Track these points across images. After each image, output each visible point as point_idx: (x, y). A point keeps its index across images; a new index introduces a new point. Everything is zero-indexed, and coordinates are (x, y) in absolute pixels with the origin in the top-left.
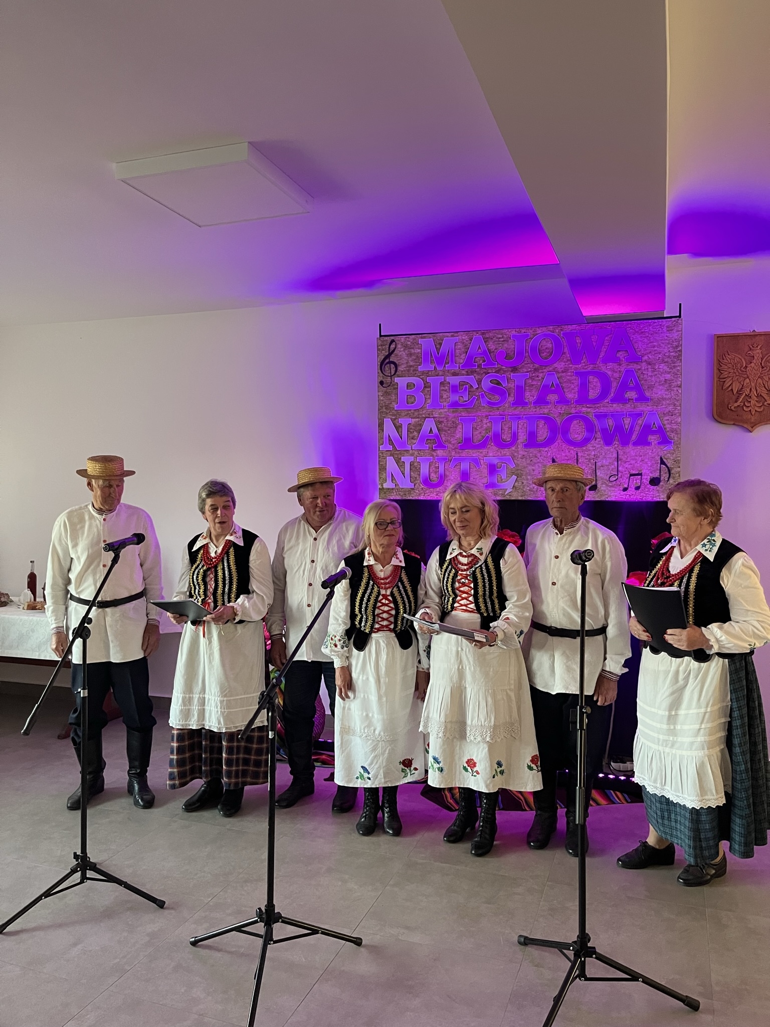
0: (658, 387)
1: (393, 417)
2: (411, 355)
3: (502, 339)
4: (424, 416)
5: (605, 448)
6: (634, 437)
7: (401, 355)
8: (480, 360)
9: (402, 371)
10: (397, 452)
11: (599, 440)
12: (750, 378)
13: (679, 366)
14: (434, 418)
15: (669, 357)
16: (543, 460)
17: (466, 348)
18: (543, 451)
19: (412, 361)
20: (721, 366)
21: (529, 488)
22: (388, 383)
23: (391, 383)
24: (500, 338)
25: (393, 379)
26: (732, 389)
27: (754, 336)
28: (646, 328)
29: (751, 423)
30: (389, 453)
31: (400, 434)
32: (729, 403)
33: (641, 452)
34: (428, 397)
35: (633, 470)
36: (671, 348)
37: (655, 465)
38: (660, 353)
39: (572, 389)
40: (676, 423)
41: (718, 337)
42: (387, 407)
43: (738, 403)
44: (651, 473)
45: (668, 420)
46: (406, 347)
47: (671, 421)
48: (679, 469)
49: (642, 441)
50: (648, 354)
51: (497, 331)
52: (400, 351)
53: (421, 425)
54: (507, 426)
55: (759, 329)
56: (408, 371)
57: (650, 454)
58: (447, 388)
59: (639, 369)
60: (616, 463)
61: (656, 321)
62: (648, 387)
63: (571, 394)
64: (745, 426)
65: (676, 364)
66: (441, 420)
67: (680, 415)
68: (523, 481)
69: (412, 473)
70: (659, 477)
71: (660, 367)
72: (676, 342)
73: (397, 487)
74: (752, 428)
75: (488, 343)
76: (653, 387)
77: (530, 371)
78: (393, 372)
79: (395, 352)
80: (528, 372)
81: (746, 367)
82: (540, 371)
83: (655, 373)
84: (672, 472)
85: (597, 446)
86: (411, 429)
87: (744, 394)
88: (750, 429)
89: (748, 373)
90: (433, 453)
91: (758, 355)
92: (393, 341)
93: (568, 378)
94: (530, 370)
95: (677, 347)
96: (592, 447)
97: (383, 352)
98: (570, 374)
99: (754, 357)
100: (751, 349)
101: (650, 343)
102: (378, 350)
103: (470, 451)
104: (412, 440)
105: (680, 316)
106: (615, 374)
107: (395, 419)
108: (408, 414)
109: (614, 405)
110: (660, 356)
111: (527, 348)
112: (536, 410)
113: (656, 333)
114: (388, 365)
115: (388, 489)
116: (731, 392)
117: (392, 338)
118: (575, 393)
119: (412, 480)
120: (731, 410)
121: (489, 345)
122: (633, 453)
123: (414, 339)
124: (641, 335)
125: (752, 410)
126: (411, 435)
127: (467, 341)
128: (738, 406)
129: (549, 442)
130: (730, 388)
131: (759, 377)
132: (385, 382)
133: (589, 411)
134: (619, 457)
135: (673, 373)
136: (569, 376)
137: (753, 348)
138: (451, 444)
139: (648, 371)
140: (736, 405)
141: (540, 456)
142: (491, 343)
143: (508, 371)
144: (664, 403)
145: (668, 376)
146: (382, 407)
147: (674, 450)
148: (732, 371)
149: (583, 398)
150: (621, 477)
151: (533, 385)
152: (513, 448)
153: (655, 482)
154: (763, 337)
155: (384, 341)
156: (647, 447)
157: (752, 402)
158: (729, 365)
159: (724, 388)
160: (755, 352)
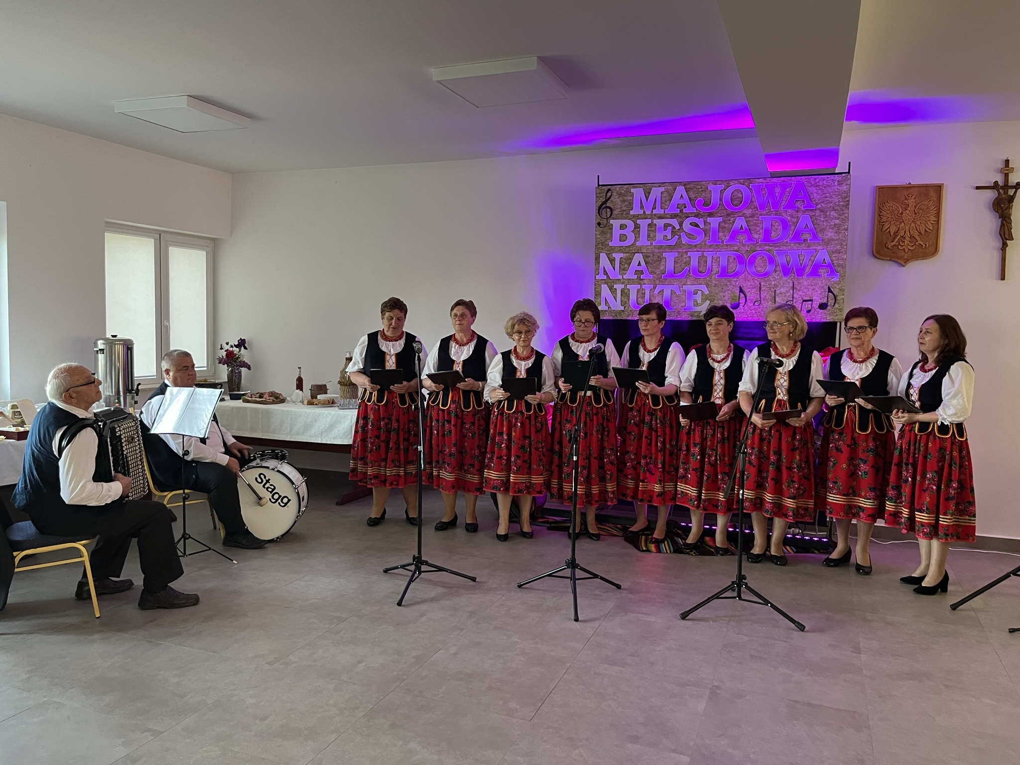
0: (829, 230)
1: (608, 252)
3: (701, 190)
4: (634, 251)
5: (783, 279)
6: (808, 270)
7: (616, 201)
8: (682, 207)
9: (616, 215)
10: (610, 281)
11: (779, 272)
12: (905, 222)
13: (847, 213)
14: (642, 253)
15: (838, 205)
16: (732, 288)
18: (733, 281)
19: (625, 206)
20: (881, 212)
22: (604, 224)
23: (607, 224)
24: (699, 188)
25: (608, 221)
26: (890, 231)
27: (909, 187)
28: (820, 182)
29: (904, 259)
30: (603, 281)
31: (613, 266)
33: (812, 282)
34: (638, 236)
35: (805, 296)
36: (841, 199)
37: (824, 293)
38: (831, 202)
39: (758, 231)
40: (843, 259)
41: (879, 188)
42: (603, 244)
43: (894, 243)
44: (820, 299)
45: (836, 257)
46: (620, 195)
47: (839, 257)
48: (843, 297)
49: (814, 272)
50: (821, 203)
51: (697, 183)
52: (615, 198)
53: (631, 259)
54: (703, 260)
55: (915, 182)
56: (622, 214)
57: (820, 284)
58: (654, 229)
59: (814, 216)
60: (792, 291)
61: (829, 176)
62: (820, 230)
63: (758, 236)
64: (900, 261)
66: (648, 254)
67: (846, 253)
69: (623, 298)
70: (826, 302)
71: (831, 214)
72: (845, 193)
73: (610, 309)
74: (905, 263)
76: (825, 230)
77: (723, 216)
78: (608, 216)
79: (611, 199)
81: (902, 213)
83: (827, 219)
84: (837, 299)
85: (777, 277)
86: (623, 262)
87: (900, 235)
88: (903, 264)
89: (903, 219)
90: (641, 282)
91: (912, 203)
92: (609, 190)
93: (755, 222)
95: (846, 197)
96: (773, 278)
97: (601, 199)
98: (756, 218)
99: (908, 205)
100: (906, 199)
101: (823, 194)
102: (597, 197)
103: (672, 280)
104: (624, 271)
105: (849, 172)
106: (793, 219)
107: (609, 254)
108: (620, 250)
109: (792, 245)
110: (831, 205)
111: (721, 197)
112: (727, 247)
113: (829, 186)
114: (605, 209)
116: (888, 234)
117: (609, 187)
119: (623, 304)
120: (888, 248)
121: (690, 194)
122: (806, 283)
123: (627, 188)
124: (817, 188)
125: (906, 248)
126: (622, 267)
127: (672, 190)
128: (894, 245)
129: (736, 275)
130: (888, 230)
131: (912, 222)
133: (773, 250)
134: (795, 286)
137: (908, 198)
138: (656, 274)
139: (821, 217)
140: (892, 244)
141: (730, 285)
143: (704, 216)
144: (833, 243)
145: (837, 221)
146: (599, 244)
147: (840, 281)
148: (891, 216)
149: (767, 237)
151: (725, 227)
152: (708, 278)
153: (823, 306)
154: (917, 189)
155: (602, 189)
156: (818, 279)
157: (906, 242)
158: (888, 212)
159: (883, 230)
160: (910, 201)
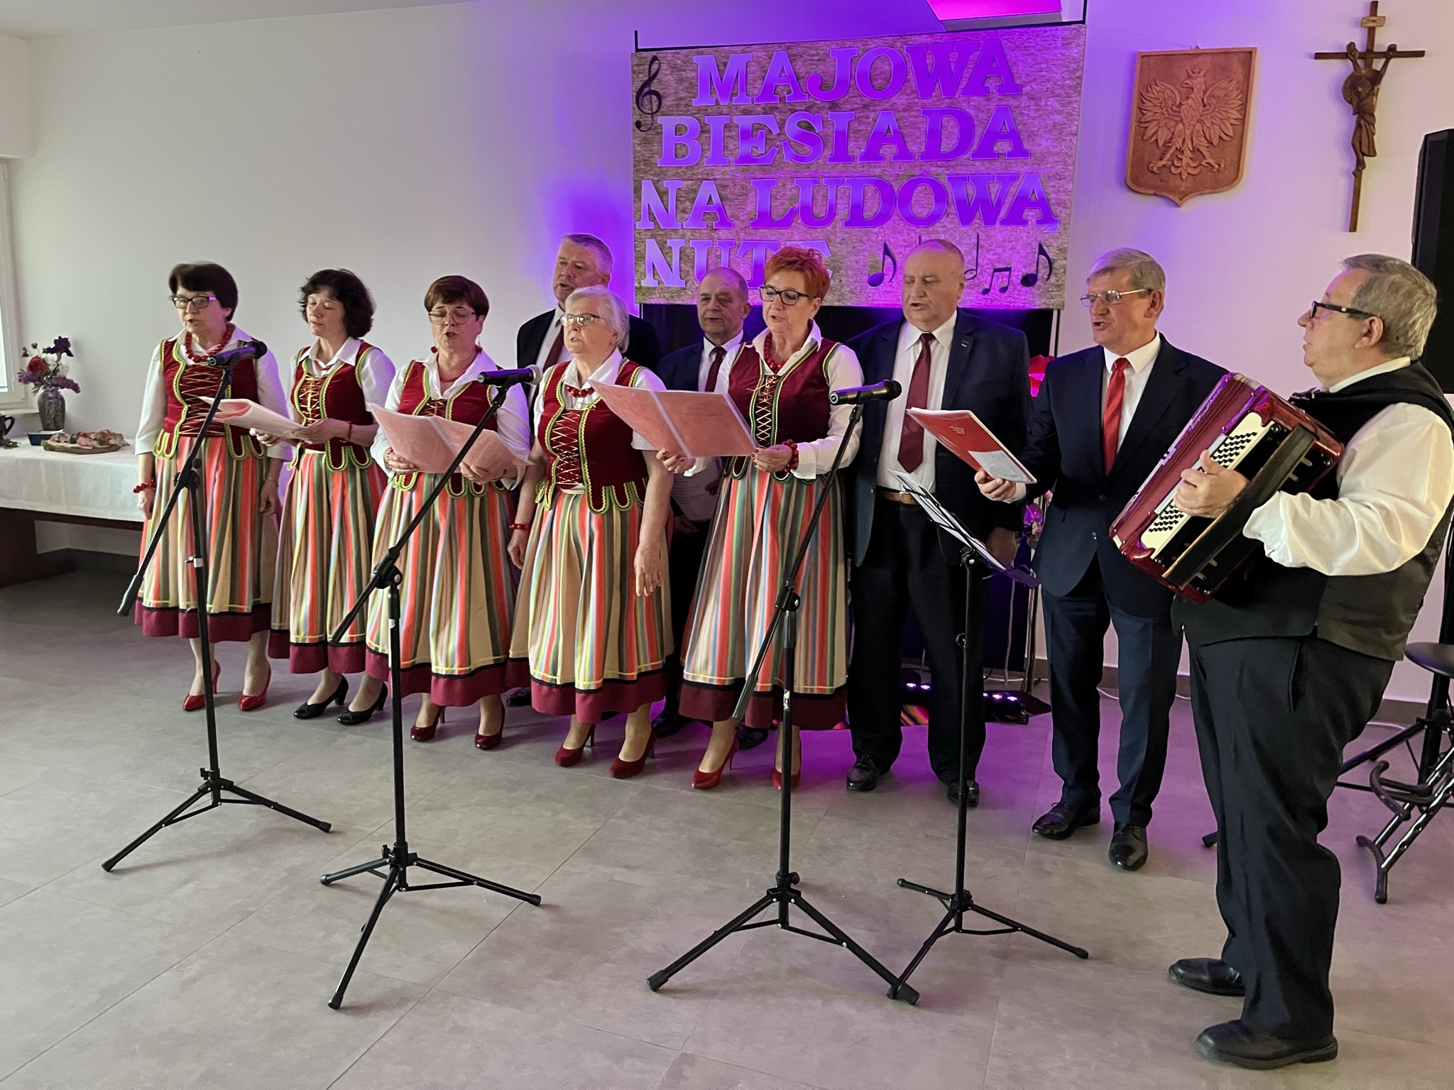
0: (1043, 135)
1: (656, 179)
2: (681, 80)
3: (817, 58)
4: (700, 177)
5: (961, 228)
6: (1003, 213)
7: (667, 81)
8: (783, 91)
9: (669, 107)
10: (661, 233)
11: (953, 216)
12: (1184, 121)
13: (1076, 101)
14: (714, 180)
15: (1062, 87)
16: (871, 247)
17: (763, 71)
18: (872, 233)
19: (683, 90)
20: (1144, 103)
21: (849, 289)
22: (647, 125)
23: (652, 124)
24: (814, 55)
25: (655, 119)
26: (1157, 140)
27: (1196, 55)
28: (1031, 40)
29: (1181, 192)
30: (649, 233)
31: (665, 204)
32: (1150, 162)
33: (1011, 235)
34: (707, 147)
35: (999, 262)
36: (1066, 73)
37: (1031, 255)
38: (1049, 81)
40: (1066, 192)
41: (1142, 56)
42: (647, 162)
43: (1164, 162)
44: (1025, 267)
45: (1054, 186)
46: (674, 68)
47: (1059, 187)
48: (1064, 262)
49: (1015, 218)
50: (1031, 81)
51: (809, 45)
52: (666, 75)
53: (695, 191)
54: (821, 193)
55: (1205, 46)
56: (678, 105)
57: (1025, 238)
58: (734, 133)
59: (1016, 107)
60: (975, 253)
61: (1048, 28)
62: (1028, 136)
63: (916, 146)
64: (1171, 197)
65: (1072, 99)
66: (725, 183)
67: (1072, 179)
68: (842, 278)
69: (683, 265)
70: (1035, 273)
71: (1049, 103)
72: (1075, 63)
73: (661, 286)
74: (1181, 200)
75: (794, 63)
76: (1036, 135)
77: (857, 109)
78: (655, 109)
79: (658, 77)
80: (852, 110)
81: (1181, 104)
82: (872, 108)
83: (1041, 112)
84: (1056, 265)
85: (950, 226)
86: (681, 197)
87: (1174, 148)
88: (1177, 200)
89: (1182, 115)
90: (713, 234)
91: (1199, 86)
92: (655, 59)
93: (912, 119)
94: (856, 106)
95: (1076, 70)
96: (943, 227)
97: (640, 76)
98: (914, 113)
99: (1192, 88)
100: (1189, 76)
101: (1036, 64)
102: (634, 72)
103: (766, 231)
104: (683, 215)
105: (1083, 22)
106: (980, 115)
107: (659, 180)
108: (677, 173)
109: (977, 163)
110: (1048, 86)
111: (853, 72)
112: (862, 169)
113: (1046, 49)
114: (648, 97)
115: (649, 288)
116: (1154, 144)
117: (654, 53)
118: (920, 144)
119: (683, 275)
120: (1153, 172)
121: (797, 67)
122: (1000, 238)
123: (686, 56)
124: (1024, 52)
125: (1183, 172)
126: (681, 206)
127: (764, 59)
128: (1164, 166)
129: (880, 219)
130: (1154, 139)
131: (1198, 121)
132: (643, 123)
133: (940, 173)
134: (981, 242)
135: (1067, 113)
136: (912, 116)
137: (1194, 75)
138: (740, 220)
139: (1029, 110)
140: (1160, 164)
141: (868, 240)
142: (800, 64)
143: (824, 108)
144: (1050, 160)
145: (1058, 118)
146: (639, 162)
147: (1060, 233)
148: (1160, 111)
149: (933, 153)
150: (981, 273)
151: (859, 131)
152: (829, 228)
153: (1029, 280)
154: (1209, 58)
155: (642, 58)
156: (1021, 228)
157: (1185, 160)
158: (1156, 102)
159: (1145, 138)
160: (1194, 81)
